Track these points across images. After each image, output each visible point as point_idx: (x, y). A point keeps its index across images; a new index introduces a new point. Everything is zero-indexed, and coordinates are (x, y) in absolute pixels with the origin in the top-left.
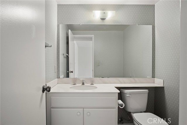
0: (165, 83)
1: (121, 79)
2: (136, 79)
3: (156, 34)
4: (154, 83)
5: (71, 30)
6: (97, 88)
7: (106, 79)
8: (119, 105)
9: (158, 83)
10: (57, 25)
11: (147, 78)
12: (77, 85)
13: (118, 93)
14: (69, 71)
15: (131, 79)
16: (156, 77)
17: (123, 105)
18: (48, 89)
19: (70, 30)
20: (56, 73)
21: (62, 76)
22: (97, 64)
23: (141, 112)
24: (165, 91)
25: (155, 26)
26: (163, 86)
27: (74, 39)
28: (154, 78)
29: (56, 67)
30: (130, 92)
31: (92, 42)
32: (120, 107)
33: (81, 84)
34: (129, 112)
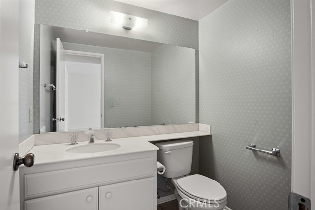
0: (213, 129)
1: (155, 128)
2: (176, 126)
3: (200, 63)
4: (198, 131)
5: (61, 40)
6: (119, 146)
7: (131, 130)
8: (158, 169)
9: (203, 130)
10: (35, 24)
11: (188, 124)
12: (80, 144)
13: (157, 151)
14: (55, 118)
15: (170, 127)
16: (200, 122)
17: (163, 168)
18: (29, 161)
19: (58, 40)
20: (32, 123)
21: (43, 129)
22: (109, 105)
23: (185, 175)
24: (213, 141)
25: (198, 51)
26: (210, 134)
27: (65, 57)
28: (198, 123)
29: (33, 110)
30: (170, 147)
31: (99, 65)
32: (159, 173)
33: (87, 143)
34: (168, 178)
